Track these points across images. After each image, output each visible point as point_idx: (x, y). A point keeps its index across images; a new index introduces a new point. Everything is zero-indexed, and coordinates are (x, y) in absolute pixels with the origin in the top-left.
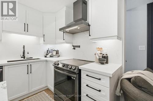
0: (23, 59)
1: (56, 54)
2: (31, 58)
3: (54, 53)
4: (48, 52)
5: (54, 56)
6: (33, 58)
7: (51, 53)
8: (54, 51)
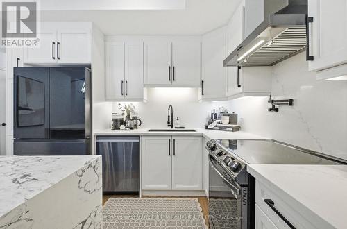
0: (170, 128)
1: (229, 123)
2: (181, 129)
3: (226, 120)
4: (212, 118)
5: (227, 129)
6: (186, 129)
7: (219, 121)
8: (225, 115)
